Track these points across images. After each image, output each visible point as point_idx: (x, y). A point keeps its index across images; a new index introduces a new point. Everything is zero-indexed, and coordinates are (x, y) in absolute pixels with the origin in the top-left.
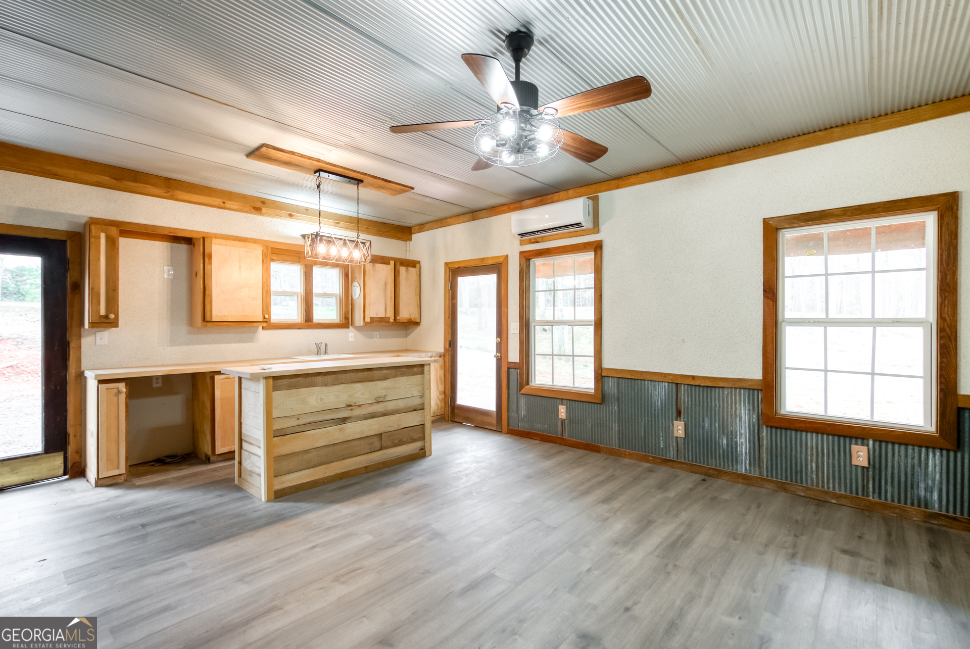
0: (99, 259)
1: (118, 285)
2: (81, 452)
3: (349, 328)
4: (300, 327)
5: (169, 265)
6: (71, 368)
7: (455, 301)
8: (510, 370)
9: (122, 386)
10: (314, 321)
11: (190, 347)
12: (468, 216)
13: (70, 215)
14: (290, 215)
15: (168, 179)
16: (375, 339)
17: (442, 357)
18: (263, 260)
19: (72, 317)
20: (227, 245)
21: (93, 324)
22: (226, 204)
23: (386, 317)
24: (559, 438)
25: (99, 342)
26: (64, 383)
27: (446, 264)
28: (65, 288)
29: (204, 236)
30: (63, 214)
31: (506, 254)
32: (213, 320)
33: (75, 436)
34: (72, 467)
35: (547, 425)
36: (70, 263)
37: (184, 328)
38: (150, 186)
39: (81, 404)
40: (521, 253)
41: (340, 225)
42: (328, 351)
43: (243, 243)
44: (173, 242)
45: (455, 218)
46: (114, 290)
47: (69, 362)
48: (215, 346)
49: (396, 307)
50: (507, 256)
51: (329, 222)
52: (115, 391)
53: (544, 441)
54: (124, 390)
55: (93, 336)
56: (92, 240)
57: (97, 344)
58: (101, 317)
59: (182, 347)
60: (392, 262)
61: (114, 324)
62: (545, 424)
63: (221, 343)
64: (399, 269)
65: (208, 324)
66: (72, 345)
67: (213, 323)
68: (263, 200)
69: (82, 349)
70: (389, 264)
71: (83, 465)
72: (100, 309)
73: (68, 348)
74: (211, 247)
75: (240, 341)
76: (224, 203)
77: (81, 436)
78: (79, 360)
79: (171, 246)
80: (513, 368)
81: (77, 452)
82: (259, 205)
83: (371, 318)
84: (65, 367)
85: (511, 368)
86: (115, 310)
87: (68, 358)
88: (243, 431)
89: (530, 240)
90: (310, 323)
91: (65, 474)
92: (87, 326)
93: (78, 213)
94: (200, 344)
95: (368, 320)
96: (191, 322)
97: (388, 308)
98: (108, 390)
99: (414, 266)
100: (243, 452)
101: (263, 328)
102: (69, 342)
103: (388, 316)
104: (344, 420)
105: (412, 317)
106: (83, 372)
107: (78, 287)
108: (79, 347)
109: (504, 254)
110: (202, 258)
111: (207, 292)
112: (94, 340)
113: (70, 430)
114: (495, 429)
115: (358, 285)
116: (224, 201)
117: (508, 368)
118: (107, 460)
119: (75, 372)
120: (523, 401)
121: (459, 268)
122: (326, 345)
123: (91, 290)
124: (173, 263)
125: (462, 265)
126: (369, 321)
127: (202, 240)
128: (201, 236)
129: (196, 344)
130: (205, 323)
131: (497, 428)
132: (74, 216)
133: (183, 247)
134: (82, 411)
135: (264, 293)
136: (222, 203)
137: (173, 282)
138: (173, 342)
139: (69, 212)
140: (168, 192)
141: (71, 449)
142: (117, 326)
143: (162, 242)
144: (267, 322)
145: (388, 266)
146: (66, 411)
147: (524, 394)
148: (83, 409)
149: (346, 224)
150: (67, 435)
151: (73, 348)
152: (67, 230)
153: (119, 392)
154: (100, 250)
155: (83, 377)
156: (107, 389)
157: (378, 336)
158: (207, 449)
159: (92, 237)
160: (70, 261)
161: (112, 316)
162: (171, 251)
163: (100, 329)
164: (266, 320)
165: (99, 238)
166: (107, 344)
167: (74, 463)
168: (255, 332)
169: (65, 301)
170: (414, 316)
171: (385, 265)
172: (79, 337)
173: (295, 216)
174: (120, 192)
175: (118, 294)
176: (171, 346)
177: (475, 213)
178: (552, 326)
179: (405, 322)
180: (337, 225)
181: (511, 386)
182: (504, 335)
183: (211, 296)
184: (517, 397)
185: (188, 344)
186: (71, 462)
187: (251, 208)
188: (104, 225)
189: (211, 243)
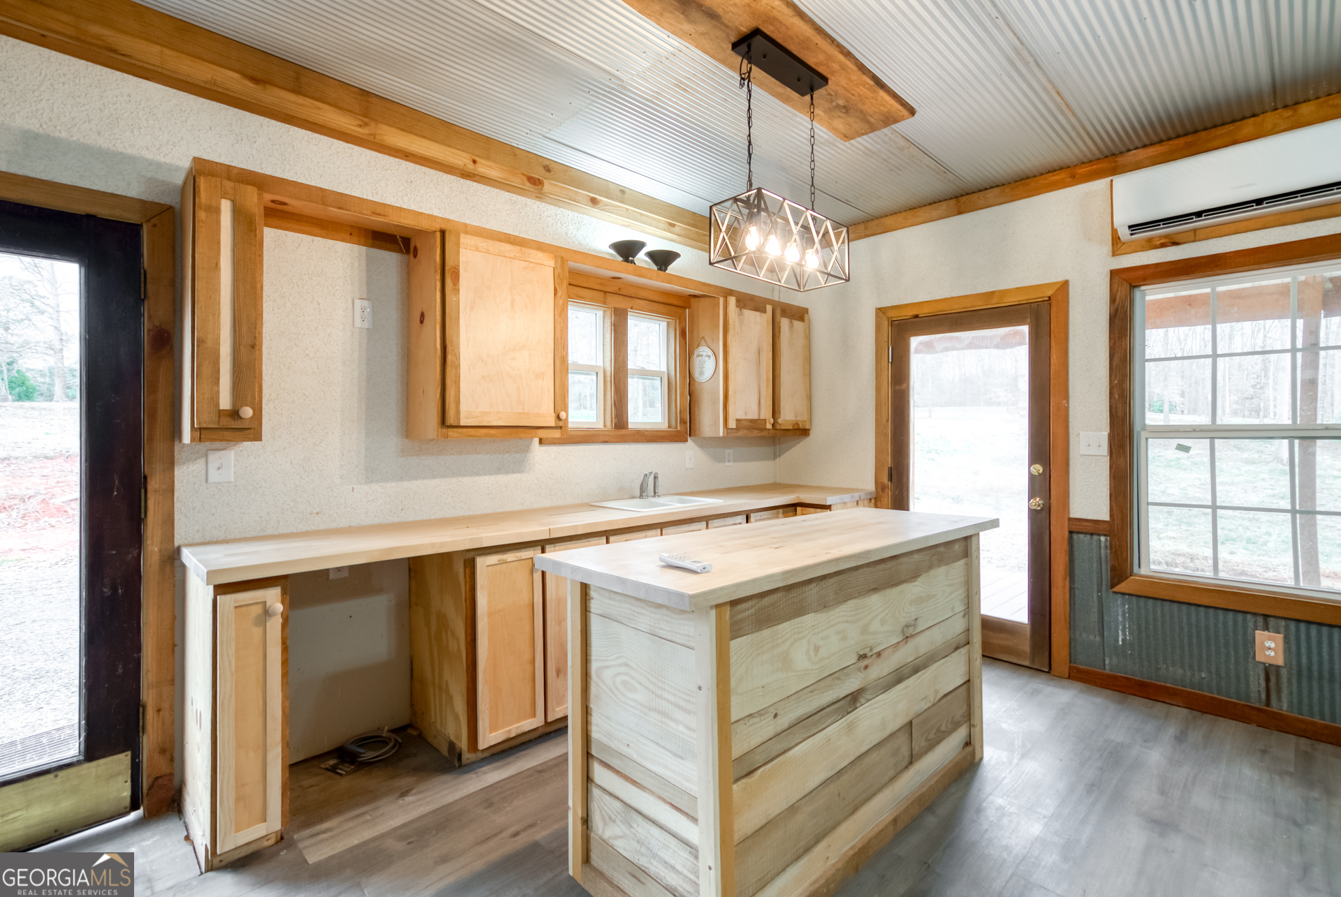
0: (217, 266)
1: (261, 333)
2: (173, 749)
3: (687, 441)
4: (606, 439)
5: (364, 296)
6: (149, 542)
7: (904, 386)
8: (1075, 536)
9: (273, 596)
10: (630, 426)
11: (406, 484)
12: (944, 206)
13: (151, 163)
14: (594, 201)
15: (365, 94)
16: (727, 464)
17: (873, 501)
18: (555, 290)
19: (153, 416)
20: (488, 252)
21: (202, 433)
22: (477, 165)
23: (759, 420)
24: (1259, 710)
25: (214, 476)
26: (132, 579)
27: (881, 311)
28: (137, 342)
29: (444, 227)
30: (132, 160)
31: (1060, 279)
32: (461, 424)
33: (159, 710)
34: (150, 788)
35: (1210, 672)
36: (148, 281)
37: (393, 441)
38: (326, 106)
39: (172, 629)
40: (1114, 273)
41: (676, 229)
42: (660, 490)
43: (518, 248)
44: (373, 246)
45: (904, 214)
46: (253, 347)
47: (145, 525)
48: (453, 482)
49: (776, 400)
50: (1065, 285)
51: (658, 221)
52: (257, 610)
53: (1203, 712)
54: (279, 607)
55: (202, 461)
56: (201, 215)
57: (211, 479)
58: (221, 413)
59: (388, 485)
60: (769, 308)
61: (252, 432)
62: (1200, 670)
63: (464, 476)
64: (780, 322)
65: (452, 432)
66: (153, 485)
67: (460, 430)
68: (548, 163)
69: (176, 494)
70: (764, 311)
71: (176, 781)
72: (218, 392)
73: (143, 491)
74: (458, 253)
75: (499, 470)
76: (474, 162)
77: (172, 709)
78: (169, 521)
79: (367, 255)
80: (1086, 533)
81: (163, 751)
82: (538, 173)
83: (737, 420)
84: (137, 538)
85: (1078, 533)
86: (254, 398)
87: (143, 516)
88: (595, 734)
89: (1150, 240)
90: (623, 432)
91: (134, 806)
92: (187, 437)
93: (168, 160)
94: (424, 478)
95: (732, 424)
96: (408, 427)
97: (762, 401)
98: (238, 609)
99: (802, 319)
100: (596, 792)
101: (541, 442)
102: (145, 477)
103: (762, 417)
104: (854, 699)
105: (799, 418)
106: (178, 551)
107: (167, 341)
108: (171, 490)
109: (1053, 280)
110: (438, 277)
111: (449, 357)
112: (204, 472)
113: (148, 695)
114: (1027, 663)
115: (710, 353)
116: (477, 159)
117: (1071, 532)
118: (238, 799)
119: (160, 551)
120: (1119, 611)
121: (916, 316)
122: (655, 478)
123: (197, 343)
124: (371, 293)
125: (923, 312)
126: (735, 427)
127: (438, 235)
128: (437, 226)
129: (416, 479)
130: (445, 430)
131: (1033, 661)
132: (159, 165)
133: (390, 260)
134: (174, 646)
135: (557, 362)
136: (471, 163)
137: (372, 335)
138: (372, 474)
139: (148, 155)
140: (366, 124)
141: (149, 741)
142: (257, 437)
143: (349, 244)
144: (561, 427)
145: (763, 315)
146: (138, 648)
147: (1123, 594)
148: (177, 641)
149: (685, 229)
150: (141, 709)
151: (155, 491)
152: (143, 198)
153: (267, 613)
154: (219, 243)
155: (176, 563)
156: (236, 607)
157: (731, 457)
158: (452, 728)
159: (200, 208)
160: (148, 276)
161: (247, 412)
162: (367, 265)
163: (217, 444)
164: (561, 424)
165: (217, 211)
166: (232, 480)
167: (157, 779)
168: (527, 449)
169: (137, 374)
170: (802, 418)
171: (758, 313)
172: (171, 464)
173: (601, 204)
174: (261, 118)
175: (261, 355)
176: (366, 483)
177: (963, 199)
178: (1212, 438)
179: (788, 430)
180: (672, 229)
181: (1077, 571)
182: (1056, 459)
183: (458, 367)
184: (1100, 598)
185: (402, 479)
186: (149, 776)
187: (525, 178)
188: (229, 179)
189: (458, 245)
